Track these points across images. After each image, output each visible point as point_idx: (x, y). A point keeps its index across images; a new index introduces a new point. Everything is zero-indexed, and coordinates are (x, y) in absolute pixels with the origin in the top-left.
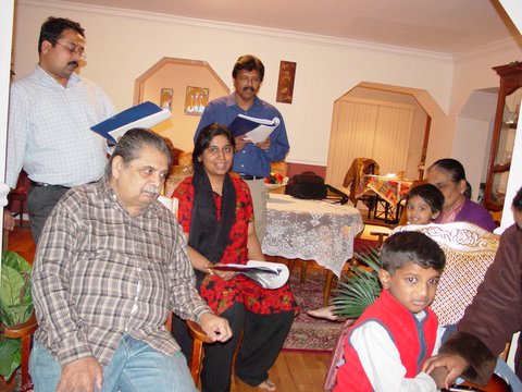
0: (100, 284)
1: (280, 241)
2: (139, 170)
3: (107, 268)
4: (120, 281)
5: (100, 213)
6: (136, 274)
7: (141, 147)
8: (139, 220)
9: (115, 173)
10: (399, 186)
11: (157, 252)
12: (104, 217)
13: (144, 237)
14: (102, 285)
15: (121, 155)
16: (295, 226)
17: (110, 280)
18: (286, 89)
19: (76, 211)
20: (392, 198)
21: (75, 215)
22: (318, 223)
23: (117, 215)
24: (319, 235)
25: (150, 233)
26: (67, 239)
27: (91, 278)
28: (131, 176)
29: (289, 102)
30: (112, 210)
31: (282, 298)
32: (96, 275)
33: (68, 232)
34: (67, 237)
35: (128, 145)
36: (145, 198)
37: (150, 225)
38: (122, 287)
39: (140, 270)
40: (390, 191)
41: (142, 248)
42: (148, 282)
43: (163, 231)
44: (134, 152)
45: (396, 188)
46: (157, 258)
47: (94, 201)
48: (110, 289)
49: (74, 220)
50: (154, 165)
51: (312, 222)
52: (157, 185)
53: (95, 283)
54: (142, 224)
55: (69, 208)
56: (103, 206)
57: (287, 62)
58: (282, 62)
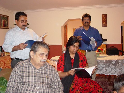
1: (103, 70)
2: (39, 55)
3: (27, 88)
4: (31, 92)
5: (26, 69)
7: (39, 47)
8: (40, 70)
9: (32, 56)
11: (45, 80)
12: (28, 70)
13: (41, 76)
15: (33, 50)
16: (107, 64)
17: (28, 92)
19: (18, 69)
21: (18, 71)
22: (115, 63)
23: (32, 69)
24: (116, 67)
25: (44, 74)
26: (15, 79)
27: (23, 91)
28: (37, 57)
29: (106, 26)
30: (31, 68)
31: (98, 91)
33: (16, 77)
34: (15, 78)
35: (35, 47)
36: (42, 63)
37: (44, 72)
39: (38, 87)
41: (40, 79)
43: (49, 73)
44: (37, 49)
46: (45, 82)
47: (25, 66)
49: (17, 72)
50: (43, 53)
51: (113, 63)
52: (45, 59)
54: (41, 71)
55: (16, 69)
56: (28, 67)
57: (104, 15)
58: (102, 15)
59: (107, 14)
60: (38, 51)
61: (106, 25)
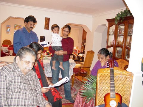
0: (17, 102)
3: (19, 95)
4: (24, 100)
6: (29, 97)
9: (17, 62)
10: (78, 51)
14: (18, 102)
17: (20, 100)
18: (47, 26)
20: (76, 54)
25: (30, 81)
27: (13, 100)
32: (15, 99)
38: (25, 102)
40: (75, 52)
42: (32, 99)
45: (77, 51)
48: (20, 103)
53: (15, 101)
57: (47, 18)
58: (46, 18)
59: (49, 18)
60: (25, 58)
61: (48, 28)
